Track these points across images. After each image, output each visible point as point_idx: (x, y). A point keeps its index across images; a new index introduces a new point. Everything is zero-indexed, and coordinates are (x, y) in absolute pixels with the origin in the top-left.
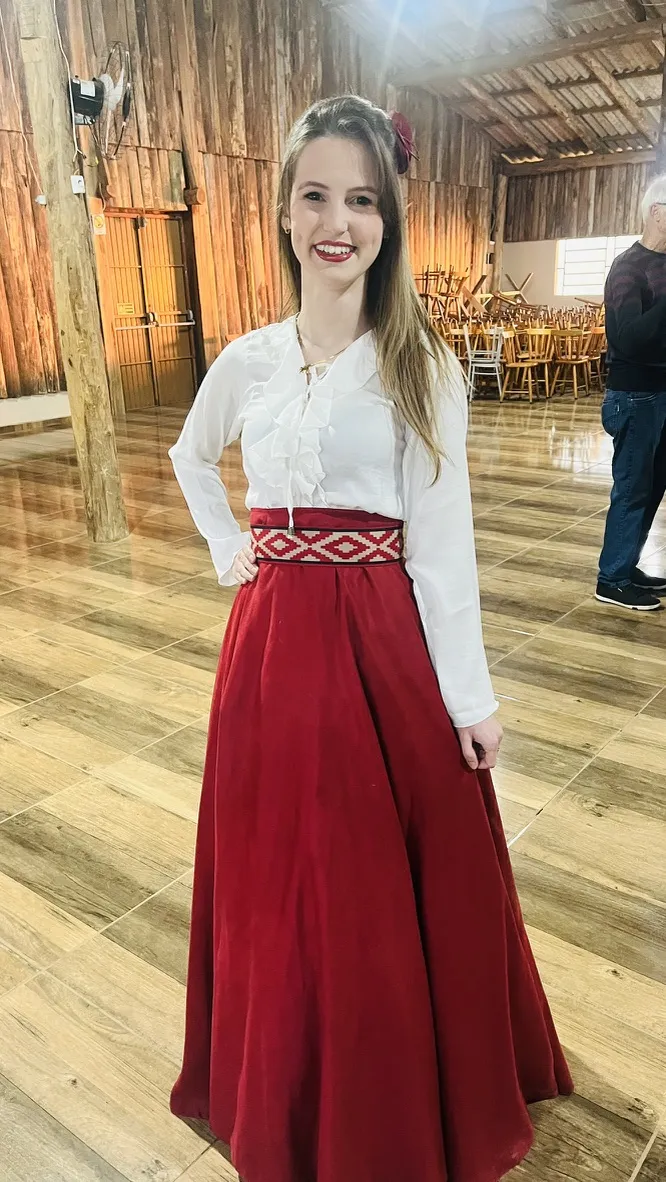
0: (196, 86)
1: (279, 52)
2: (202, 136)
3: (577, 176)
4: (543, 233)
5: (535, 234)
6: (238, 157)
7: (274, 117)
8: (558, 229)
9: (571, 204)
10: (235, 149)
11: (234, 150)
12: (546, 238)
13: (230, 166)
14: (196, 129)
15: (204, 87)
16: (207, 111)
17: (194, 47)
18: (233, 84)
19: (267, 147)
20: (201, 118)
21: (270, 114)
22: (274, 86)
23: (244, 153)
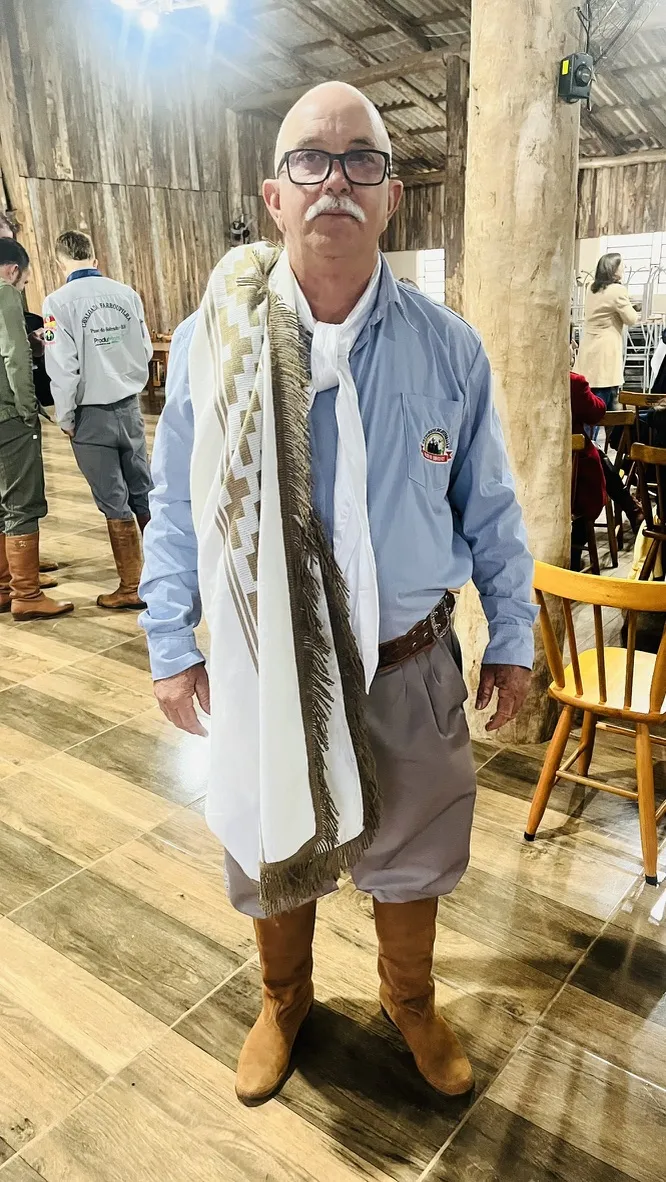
0: (15, 119)
1: (104, 84)
2: (22, 161)
3: (430, 191)
4: (404, 245)
5: (397, 245)
6: (63, 180)
7: (101, 143)
8: (417, 241)
9: (426, 218)
10: (60, 173)
11: (58, 173)
12: (407, 249)
13: (56, 189)
14: (16, 157)
15: (23, 118)
16: (27, 139)
17: (12, 84)
18: (55, 114)
19: (96, 169)
20: (21, 145)
21: (96, 139)
22: (99, 114)
23: (71, 176)
